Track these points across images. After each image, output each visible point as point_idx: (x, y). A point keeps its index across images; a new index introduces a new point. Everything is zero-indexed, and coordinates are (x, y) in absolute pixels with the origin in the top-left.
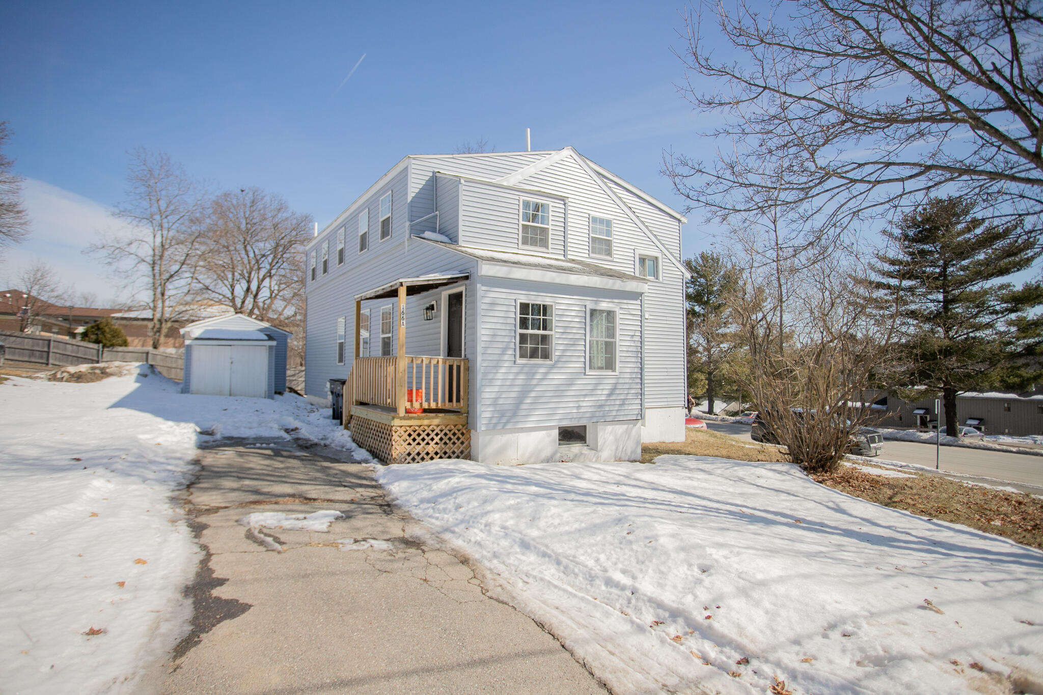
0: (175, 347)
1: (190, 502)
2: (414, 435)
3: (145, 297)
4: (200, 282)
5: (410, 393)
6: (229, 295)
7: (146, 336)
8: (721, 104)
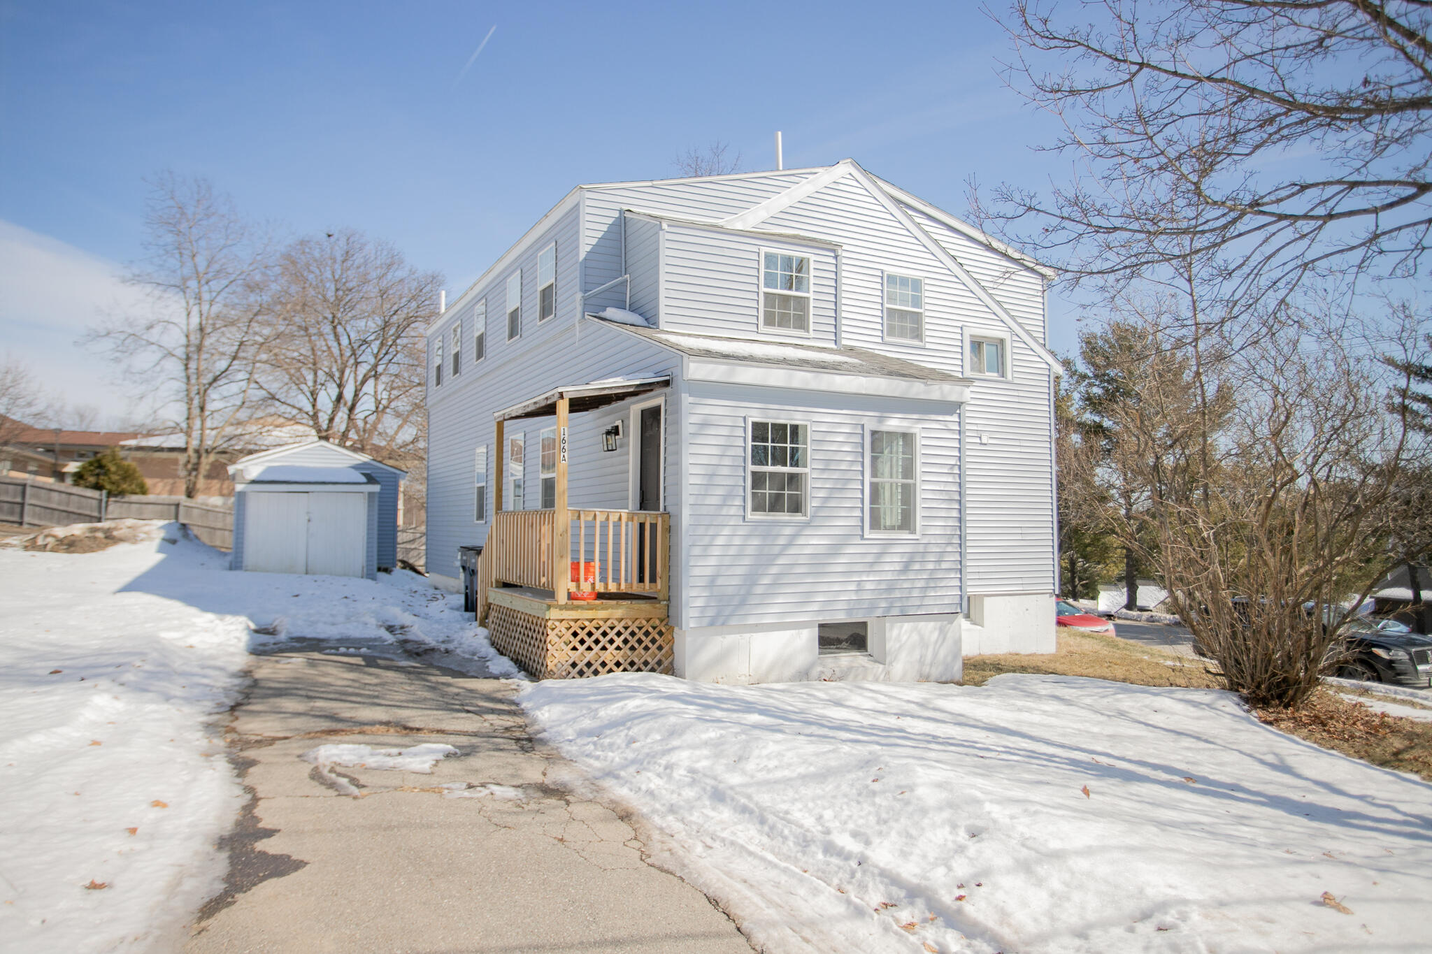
0: (222, 495)
1: (233, 730)
2: (582, 635)
3: (174, 412)
4: (261, 387)
5: (575, 567)
6: (309, 408)
7: (176, 476)
8: (1072, 92)
